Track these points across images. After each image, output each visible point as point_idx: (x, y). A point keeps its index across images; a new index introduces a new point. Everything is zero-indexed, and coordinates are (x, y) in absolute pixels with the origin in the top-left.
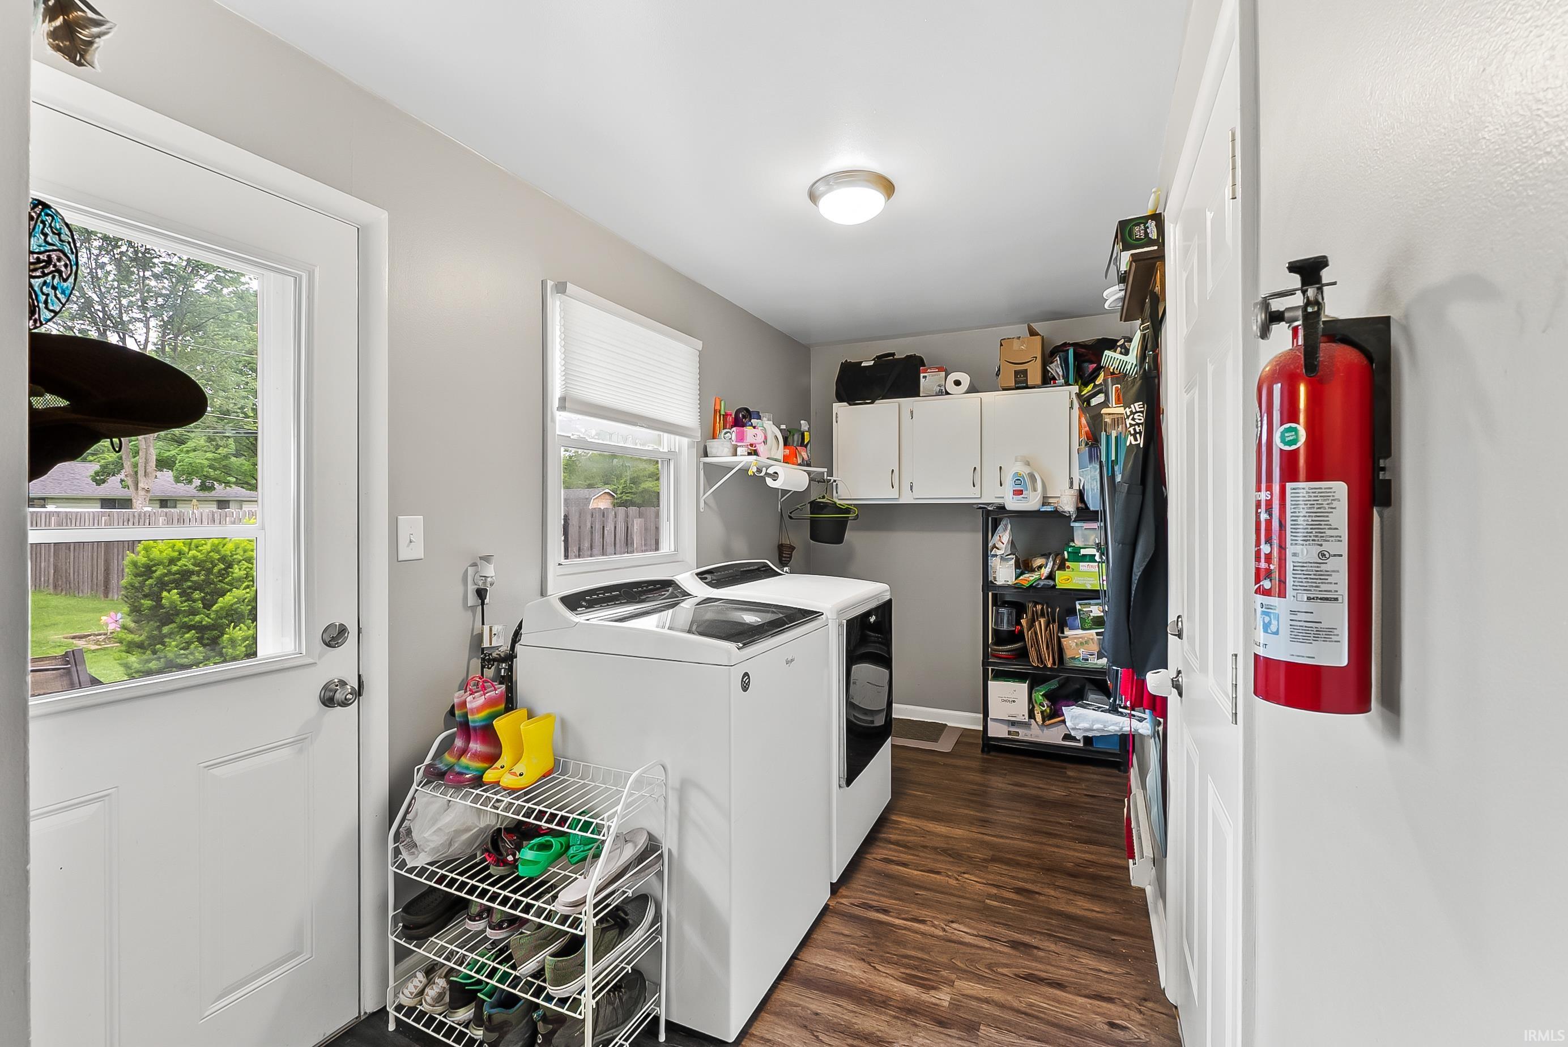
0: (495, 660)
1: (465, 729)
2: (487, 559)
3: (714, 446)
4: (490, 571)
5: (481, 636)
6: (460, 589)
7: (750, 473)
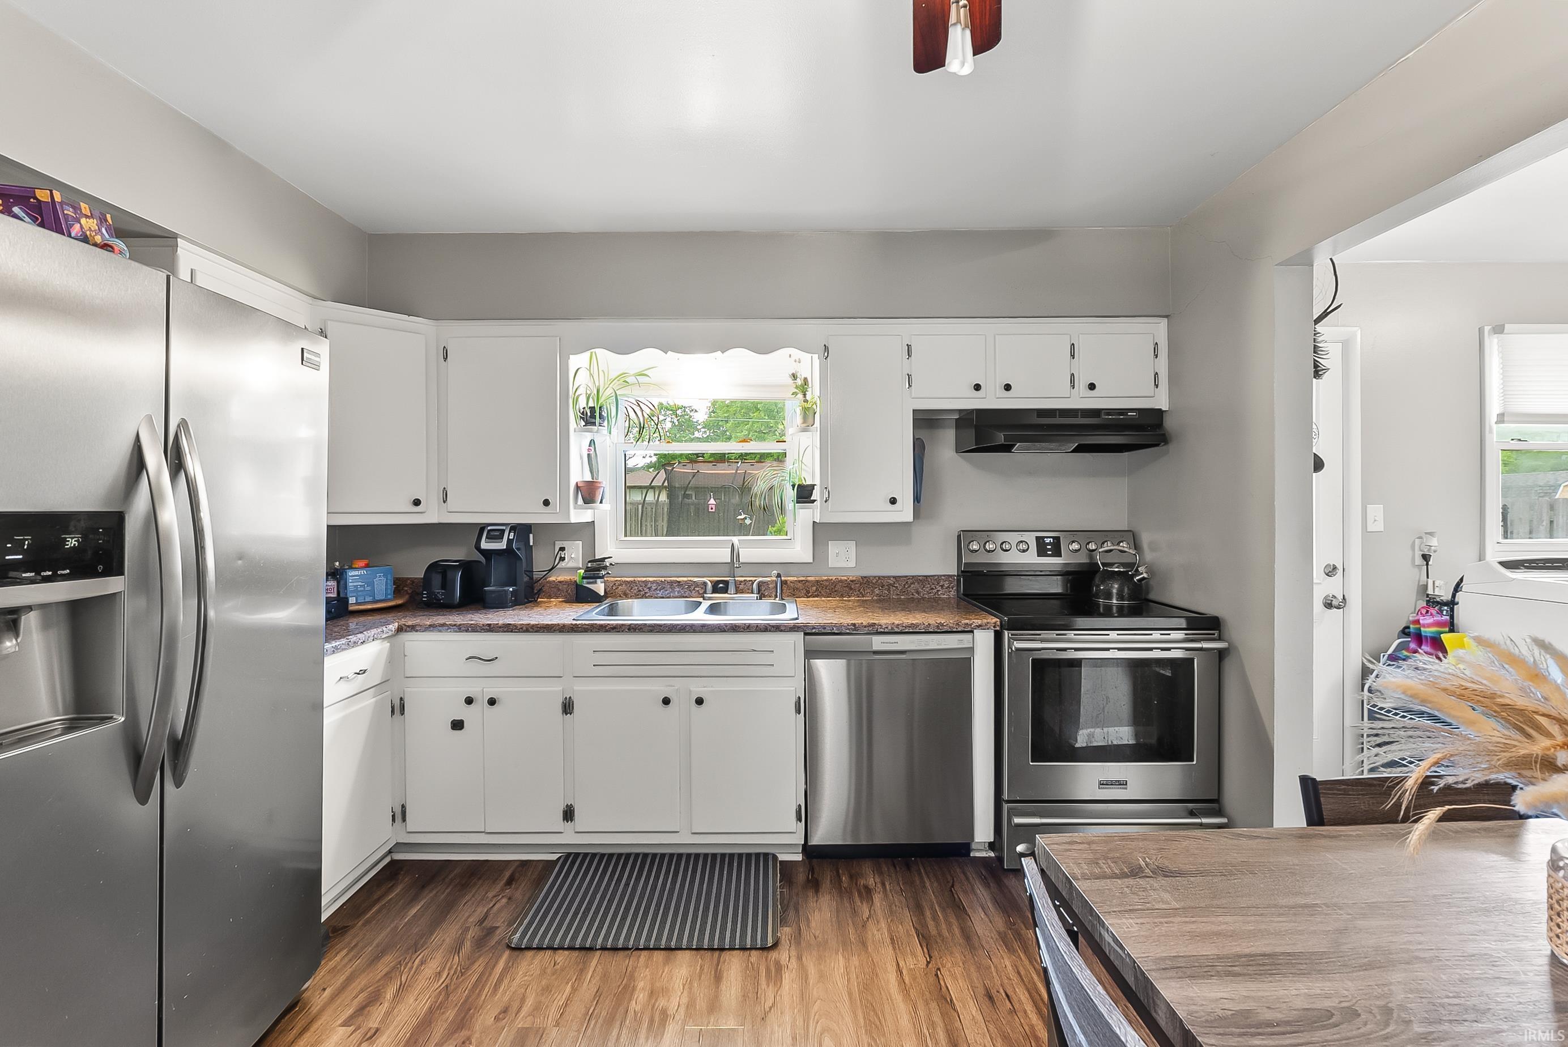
0: (1438, 603)
1: (1419, 638)
2: (1431, 534)
4: (1434, 542)
5: (1426, 587)
6: (1410, 553)
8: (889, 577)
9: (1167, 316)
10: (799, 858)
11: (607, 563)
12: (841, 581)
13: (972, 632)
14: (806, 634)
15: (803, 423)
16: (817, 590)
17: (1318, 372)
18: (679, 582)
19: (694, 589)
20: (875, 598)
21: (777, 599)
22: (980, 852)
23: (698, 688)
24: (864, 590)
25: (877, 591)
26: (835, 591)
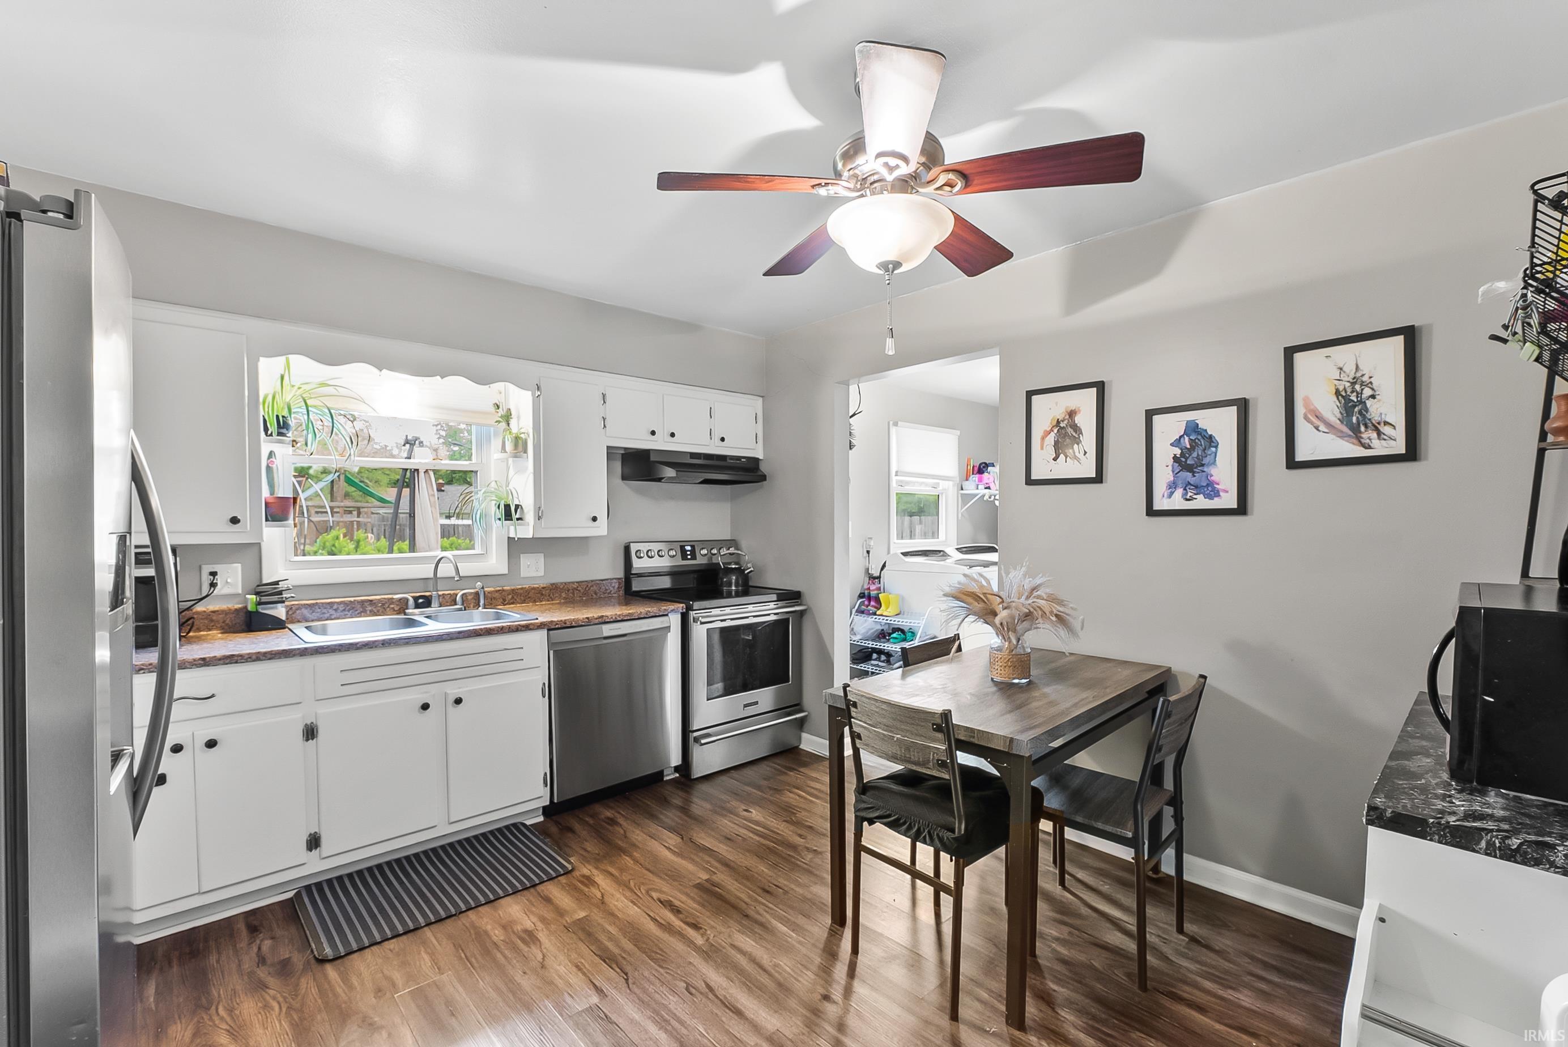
0: (875, 578)
1: (869, 598)
2: (871, 538)
3: (966, 484)
4: (872, 543)
5: (868, 569)
6: (862, 550)
7: (985, 499)
8: (573, 583)
9: (762, 397)
10: (541, 819)
11: (282, 585)
12: (534, 588)
13: (667, 615)
14: (549, 630)
15: (515, 450)
16: (513, 597)
17: (851, 447)
18: (371, 601)
19: (388, 607)
20: (562, 601)
21: (480, 608)
22: (670, 776)
23: (454, 690)
24: (553, 595)
25: (564, 595)
26: (529, 598)
